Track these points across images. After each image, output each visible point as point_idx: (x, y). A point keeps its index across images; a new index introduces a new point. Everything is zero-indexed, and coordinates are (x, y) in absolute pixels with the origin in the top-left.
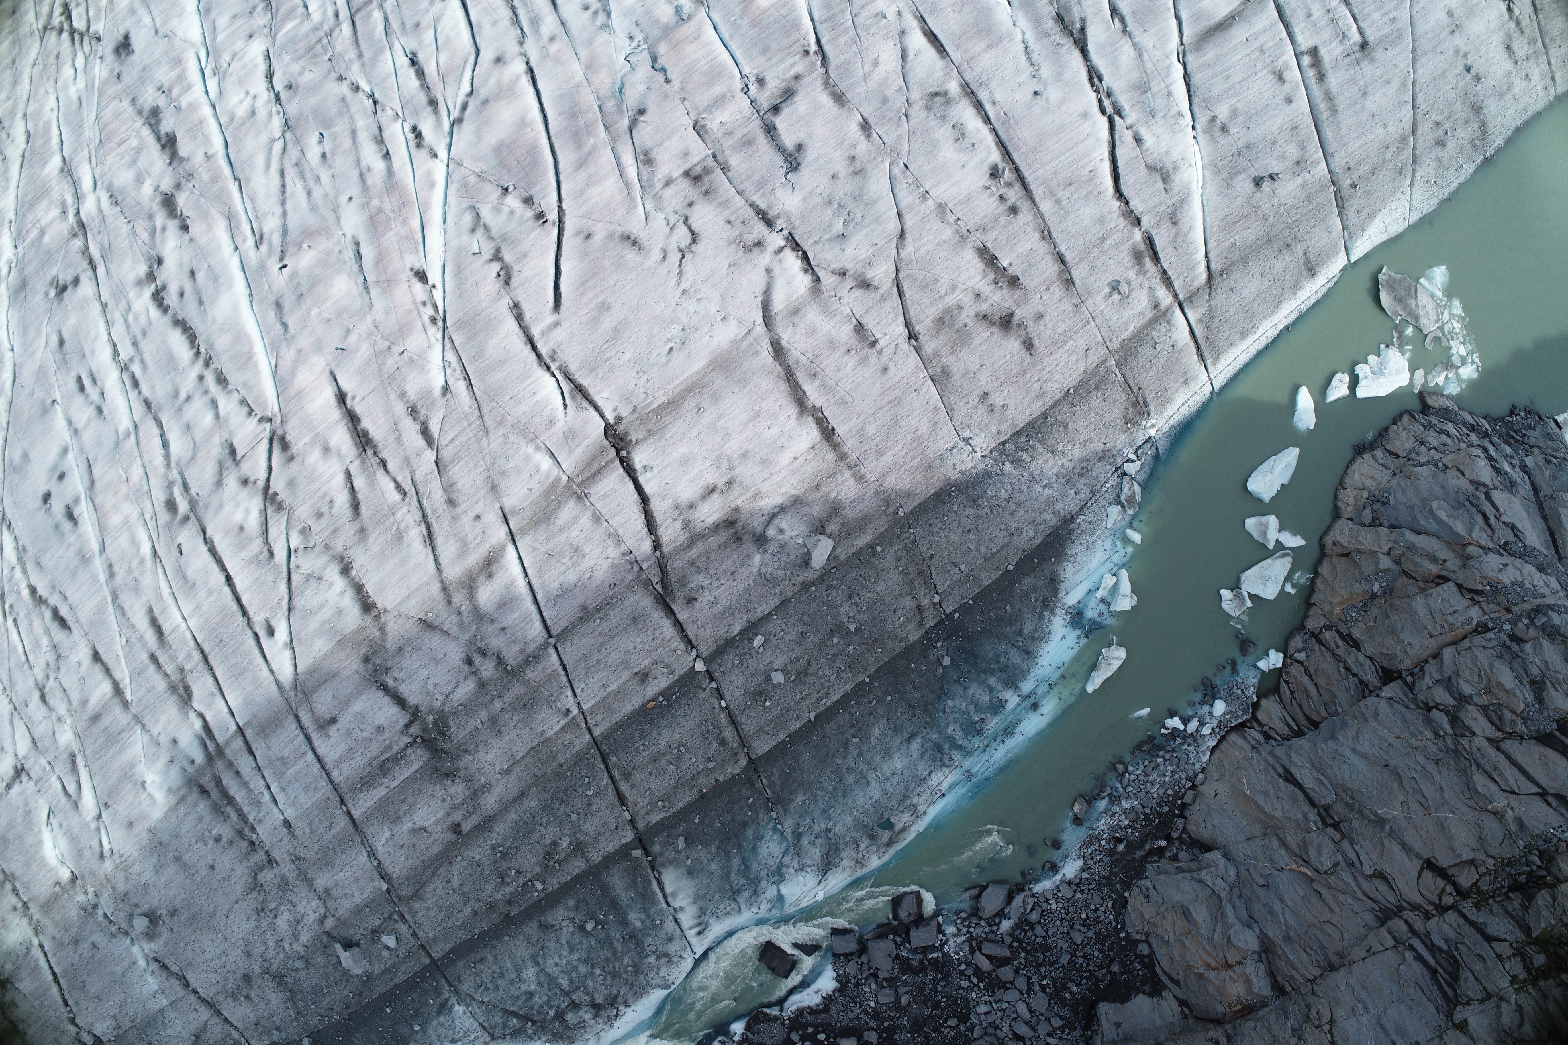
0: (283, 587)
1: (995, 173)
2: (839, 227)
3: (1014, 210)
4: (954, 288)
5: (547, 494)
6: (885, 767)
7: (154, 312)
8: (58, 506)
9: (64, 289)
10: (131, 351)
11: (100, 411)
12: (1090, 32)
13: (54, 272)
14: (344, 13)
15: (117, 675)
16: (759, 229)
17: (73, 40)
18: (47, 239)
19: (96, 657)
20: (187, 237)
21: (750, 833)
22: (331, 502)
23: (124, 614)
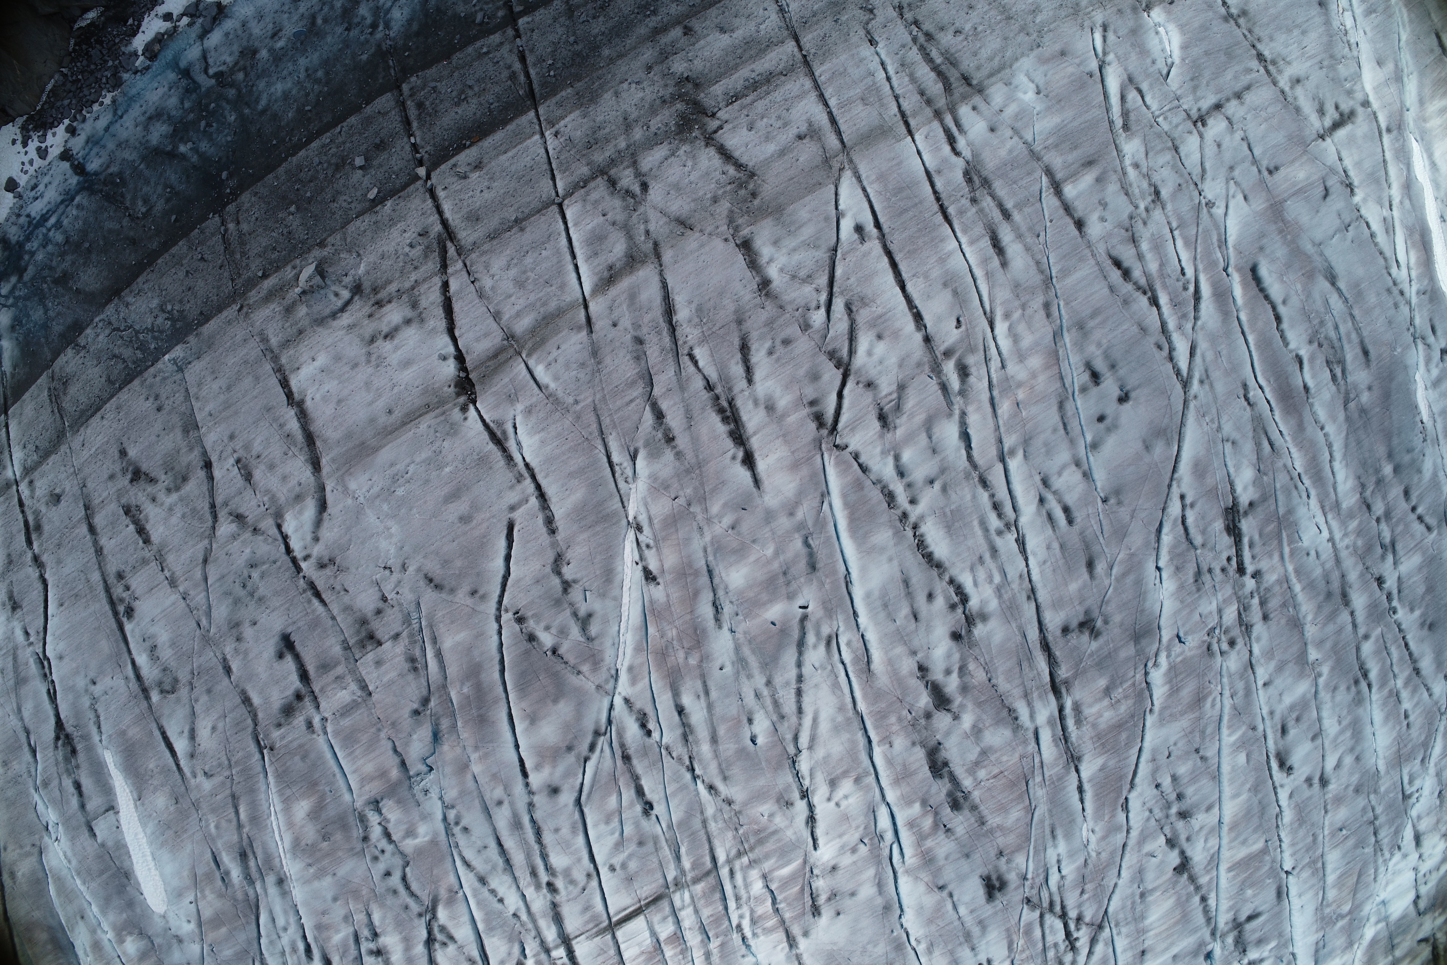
0: (839, 272)
1: (130, 612)
2: (255, 574)
3: (120, 576)
4: (171, 509)
5: (543, 341)
6: (289, 85)
7: (966, 580)
8: (1110, 387)
9: (1082, 625)
10: (999, 542)
11: (1045, 482)
12: (52, 735)
13: (1094, 645)
14: (724, 872)
15: (1055, 202)
16: (321, 580)
17: (1063, 907)
18: (1102, 683)
19: (1080, 224)
20: (920, 656)
21: (415, 27)
22: (770, 353)
23: (1038, 263)
